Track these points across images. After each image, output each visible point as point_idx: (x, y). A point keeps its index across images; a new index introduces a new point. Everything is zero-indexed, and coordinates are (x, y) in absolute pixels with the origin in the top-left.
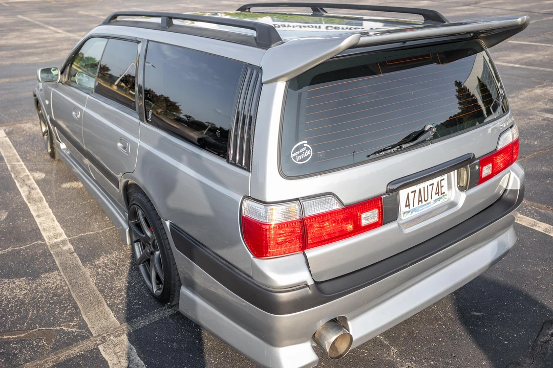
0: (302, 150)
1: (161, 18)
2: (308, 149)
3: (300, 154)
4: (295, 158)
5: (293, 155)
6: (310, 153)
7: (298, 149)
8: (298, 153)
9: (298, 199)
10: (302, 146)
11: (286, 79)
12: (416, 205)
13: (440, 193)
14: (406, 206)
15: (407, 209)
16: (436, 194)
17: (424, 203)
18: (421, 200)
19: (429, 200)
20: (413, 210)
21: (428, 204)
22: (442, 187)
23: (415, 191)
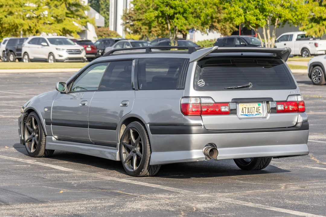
0: (201, 82)
1: (145, 49)
2: (203, 82)
3: (201, 83)
4: (199, 84)
5: (198, 83)
6: (204, 83)
7: (200, 82)
8: (200, 83)
9: (199, 97)
10: (201, 81)
11: (197, 61)
12: (247, 113)
13: (258, 112)
14: (242, 112)
15: (242, 114)
16: (256, 112)
17: (250, 114)
18: (249, 112)
19: (253, 113)
20: (245, 115)
21: (252, 115)
22: (259, 110)
23: (246, 108)
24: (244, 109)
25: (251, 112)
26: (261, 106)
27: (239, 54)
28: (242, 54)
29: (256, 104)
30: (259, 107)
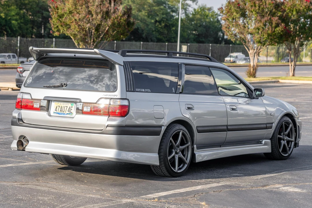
0: (30, 80)
4: (28, 81)
9: (23, 93)
12: (59, 112)
13: (70, 112)
14: (55, 110)
15: (55, 112)
16: (68, 111)
17: (62, 112)
18: (61, 111)
19: (65, 112)
20: (57, 113)
21: (64, 113)
22: (71, 110)
23: (59, 106)
24: (58, 107)
25: (63, 111)
26: (74, 106)
27: (72, 55)
28: (75, 55)
29: (69, 104)
30: (71, 107)
